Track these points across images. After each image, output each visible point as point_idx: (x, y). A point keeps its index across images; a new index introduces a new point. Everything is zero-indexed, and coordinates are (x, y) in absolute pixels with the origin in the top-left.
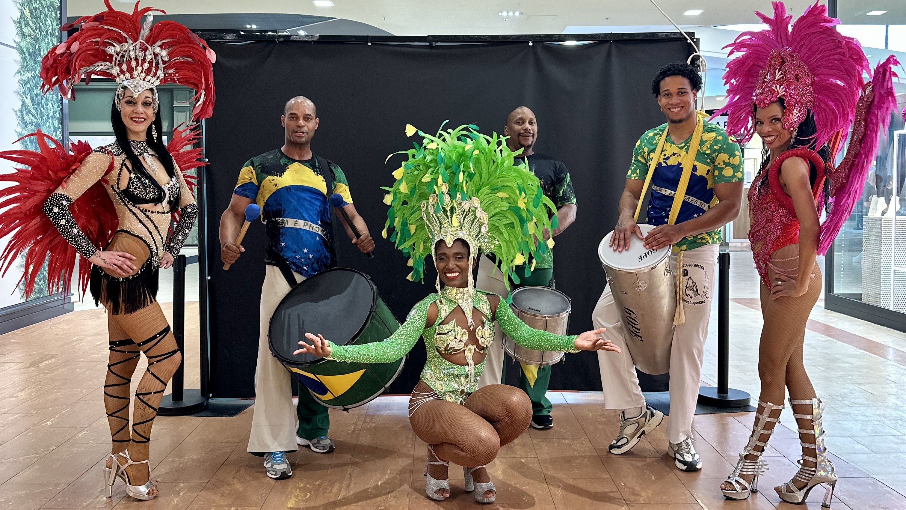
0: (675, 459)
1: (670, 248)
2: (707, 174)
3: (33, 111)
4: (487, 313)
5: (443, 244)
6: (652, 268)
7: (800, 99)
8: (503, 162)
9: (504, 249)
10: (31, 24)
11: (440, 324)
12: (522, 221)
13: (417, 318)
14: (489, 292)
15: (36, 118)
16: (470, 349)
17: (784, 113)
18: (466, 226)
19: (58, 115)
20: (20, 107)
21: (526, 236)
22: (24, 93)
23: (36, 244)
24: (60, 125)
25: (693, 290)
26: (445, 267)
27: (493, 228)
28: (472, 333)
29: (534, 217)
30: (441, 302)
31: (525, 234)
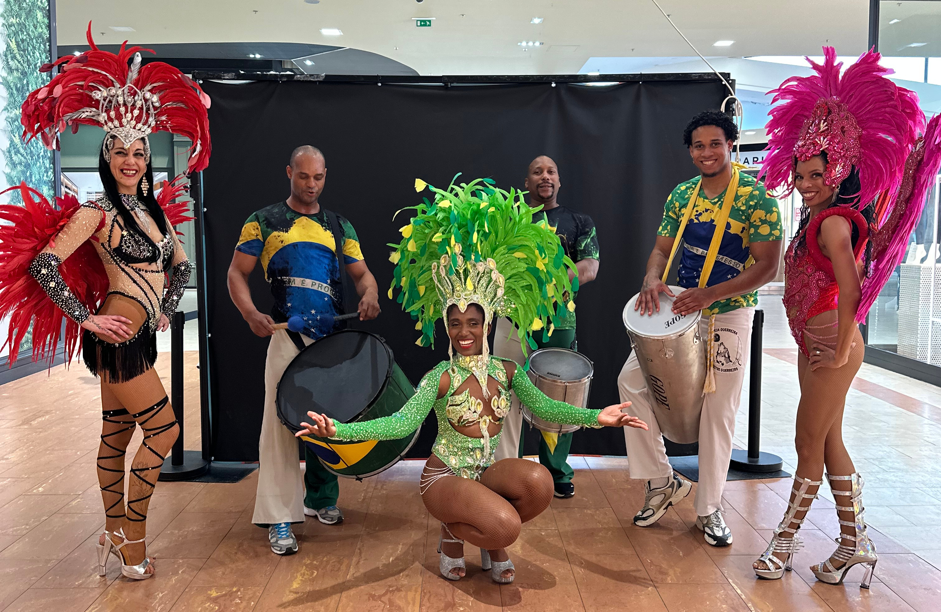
0: (704, 532)
1: (700, 312)
2: (742, 232)
3: (22, 151)
4: (503, 382)
5: (455, 309)
6: (680, 336)
7: (845, 154)
8: (521, 220)
9: (521, 312)
10: (18, 57)
11: (452, 395)
12: (541, 284)
13: (428, 389)
14: (504, 359)
15: (25, 158)
16: (485, 421)
17: (827, 167)
18: (480, 290)
19: (49, 155)
20: (8, 146)
21: (545, 299)
22: (12, 132)
23: (20, 308)
24: (51, 165)
25: (725, 356)
26: (458, 334)
27: (510, 290)
28: (487, 404)
29: (553, 279)
30: (453, 371)
31: (544, 296)
